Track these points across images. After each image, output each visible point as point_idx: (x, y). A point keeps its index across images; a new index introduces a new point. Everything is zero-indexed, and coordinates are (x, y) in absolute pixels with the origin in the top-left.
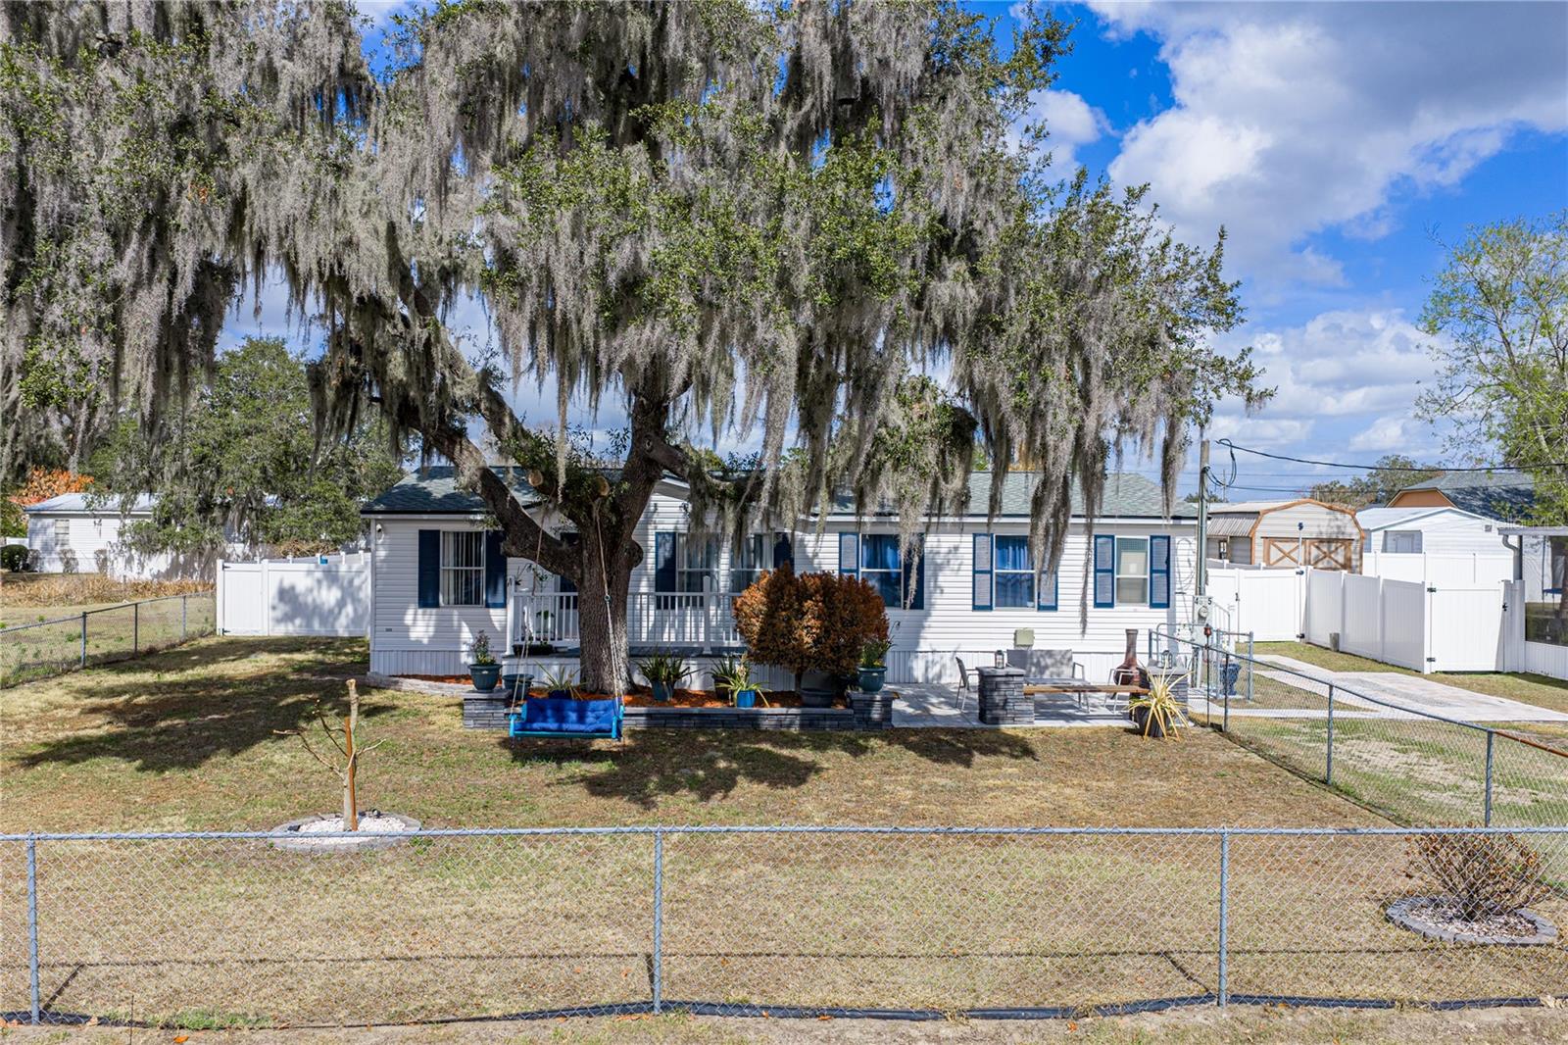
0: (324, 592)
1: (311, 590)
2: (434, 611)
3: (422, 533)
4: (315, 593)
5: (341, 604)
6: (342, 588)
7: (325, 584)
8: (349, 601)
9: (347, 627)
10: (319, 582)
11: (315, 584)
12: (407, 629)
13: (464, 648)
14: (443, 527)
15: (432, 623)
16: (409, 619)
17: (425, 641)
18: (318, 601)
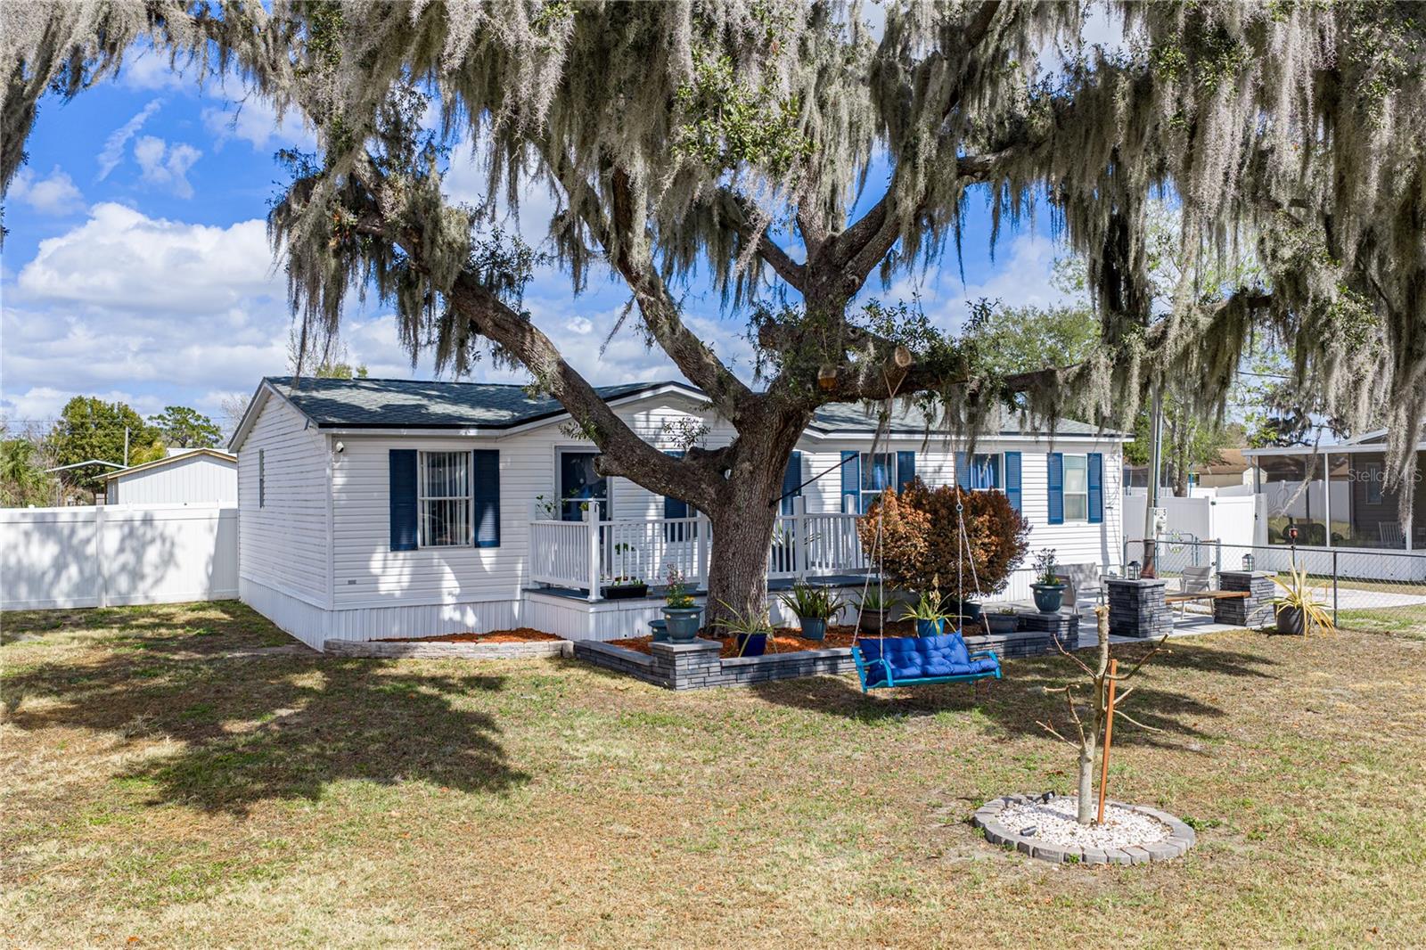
0: (35, 549)
1: (15, 547)
2: (409, 554)
3: (393, 453)
4: (21, 549)
5: (59, 566)
6: (60, 542)
7: (36, 537)
8: (70, 558)
9: (68, 595)
10: (27, 534)
11: (21, 539)
12: (375, 580)
13: (448, 600)
14: (422, 446)
15: (407, 571)
16: (376, 565)
17: (398, 593)
18: (25, 561)
